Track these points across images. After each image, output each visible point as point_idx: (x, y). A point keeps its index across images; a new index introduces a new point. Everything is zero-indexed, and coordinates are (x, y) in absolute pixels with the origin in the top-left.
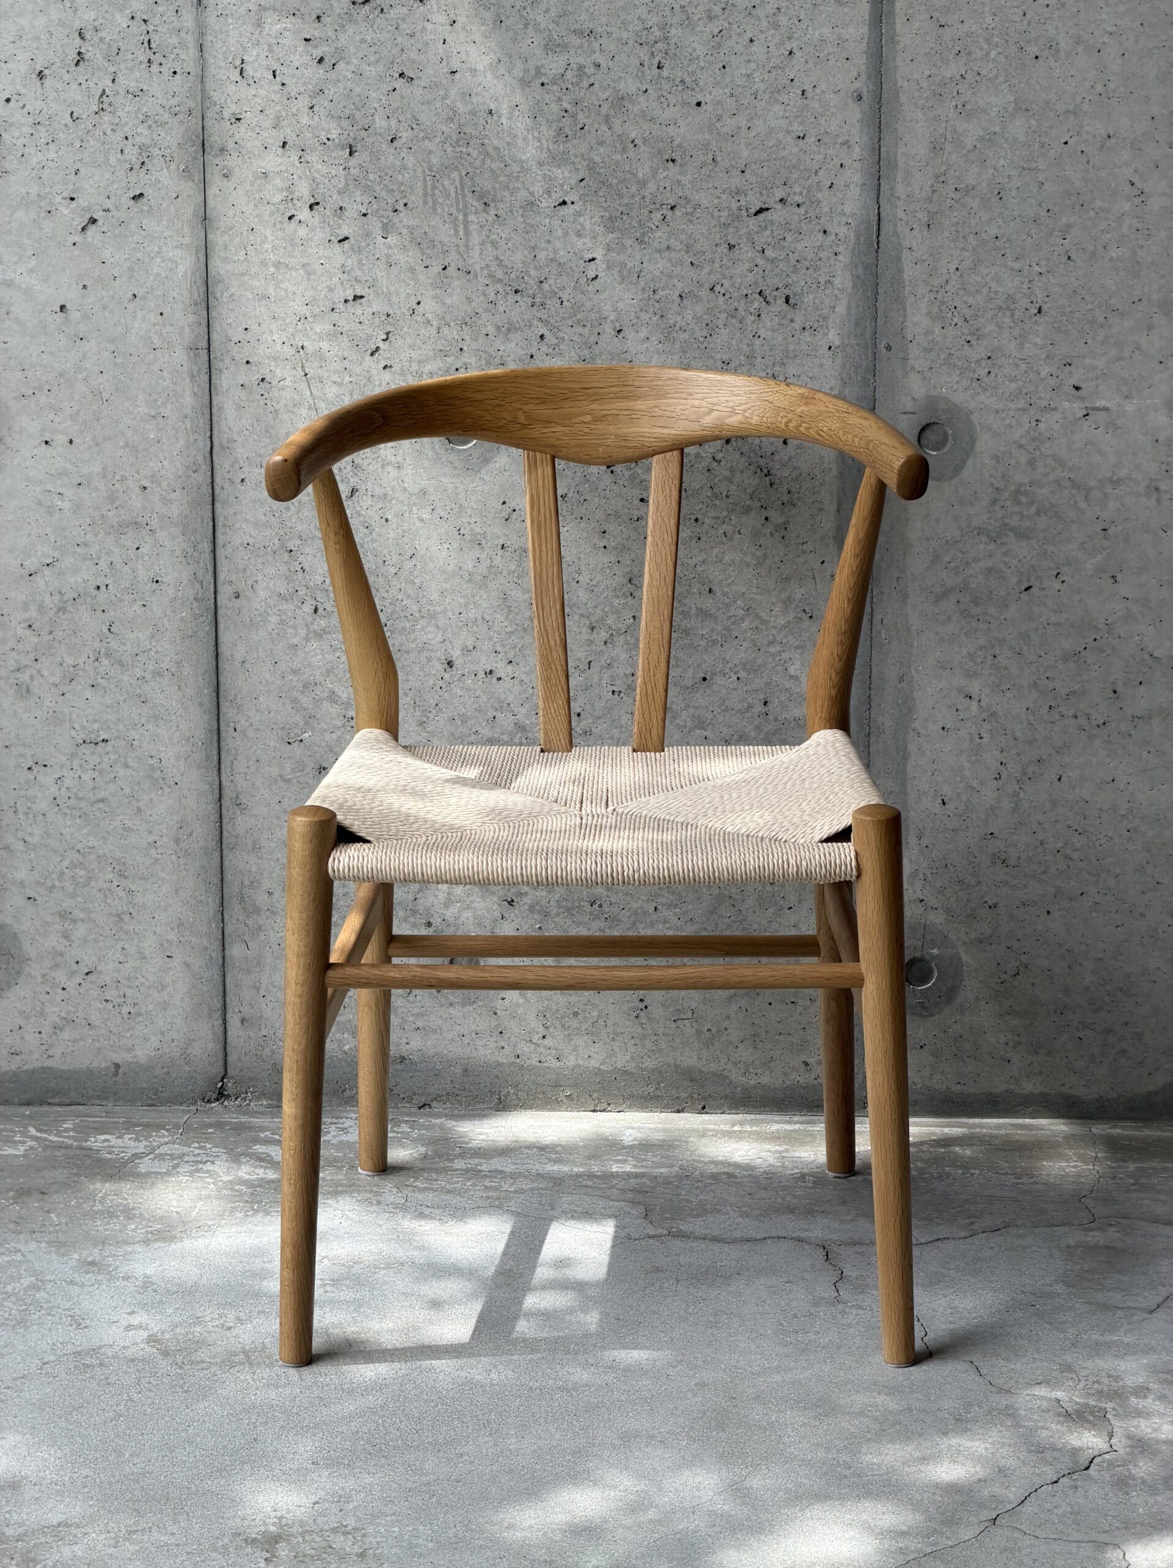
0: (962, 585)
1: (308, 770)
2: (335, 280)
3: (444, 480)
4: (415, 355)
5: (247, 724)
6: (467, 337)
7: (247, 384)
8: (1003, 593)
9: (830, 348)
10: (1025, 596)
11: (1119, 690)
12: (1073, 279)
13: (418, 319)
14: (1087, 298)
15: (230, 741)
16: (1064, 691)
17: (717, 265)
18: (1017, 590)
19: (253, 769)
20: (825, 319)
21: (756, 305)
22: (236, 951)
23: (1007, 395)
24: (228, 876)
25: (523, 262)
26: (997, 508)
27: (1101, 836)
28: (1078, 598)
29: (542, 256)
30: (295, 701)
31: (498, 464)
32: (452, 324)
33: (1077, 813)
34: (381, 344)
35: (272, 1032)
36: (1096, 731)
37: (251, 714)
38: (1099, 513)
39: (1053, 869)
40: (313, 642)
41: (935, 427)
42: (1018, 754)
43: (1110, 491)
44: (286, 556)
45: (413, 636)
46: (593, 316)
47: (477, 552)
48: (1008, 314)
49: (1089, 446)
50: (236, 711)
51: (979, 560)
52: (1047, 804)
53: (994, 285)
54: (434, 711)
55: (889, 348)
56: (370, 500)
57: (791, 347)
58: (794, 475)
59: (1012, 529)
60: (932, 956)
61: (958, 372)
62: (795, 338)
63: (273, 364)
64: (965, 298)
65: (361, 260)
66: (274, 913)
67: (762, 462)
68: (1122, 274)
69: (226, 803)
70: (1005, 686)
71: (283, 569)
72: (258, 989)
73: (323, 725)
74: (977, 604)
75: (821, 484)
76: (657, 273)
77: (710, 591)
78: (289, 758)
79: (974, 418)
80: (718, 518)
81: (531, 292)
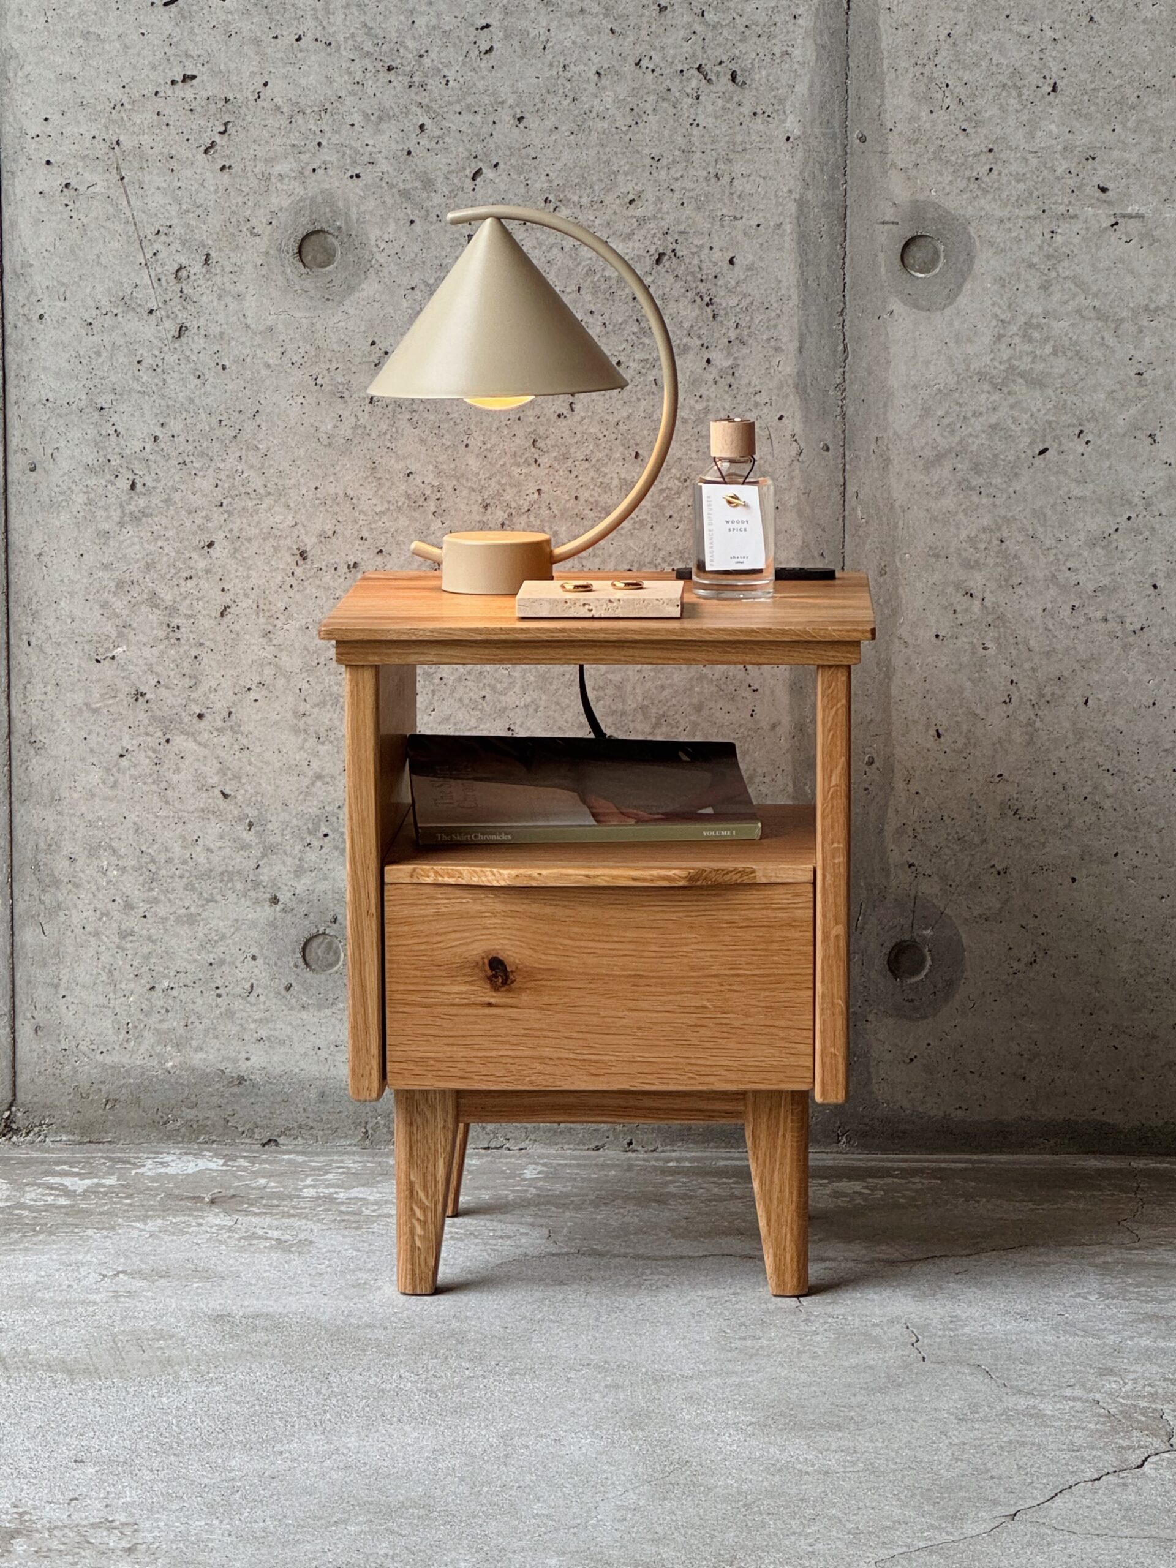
0: (959, 448)
1: (121, 696)
2: (159, 55)
3: (298, 315)
4: (261, 152)
5: (44, 636)
6: (325, 128)
7: (46, 190)
8: (1011, 458)
9: (788, 139)
10: (1039, 461)
11: (1159, 584)
12: (1097, 47)
13: (265, 104)
14: (1116, 72)
15: (22, 658)
16: (1091, 587)
17: (644, 33)
18: (1030, 453)
19: (51, 696)
20: (782, 101)
21: (694, 83)
22: (28, 936)
23: (1013, 199)
24: (18, 834)
25: (398, 30)
26: (1003, 346)
27: (1139, 778)
28: (1108, 463)
29: (421, 21)
30: (105, 605)
31: (365, 294)
32: (309, 111)
33: (1108, 748)
34: (218, 139)
35: (74, 1044)
36: (1131, 639)
37: (49, 624)
38: (1132, 352)
39: (1078, 822)
40: (129, 527)
41: (922, 242)
42: (1033, 670)
43: (1145, 323)
44: (96, 414)
45: (256, 518)
46: (486, 99)
47: (339, 407)
48: (1014, 93)
49: (1119, 265)
50: (30, 619)
51: (981, 414)
52: (1070, 736)
53: (996, 56)
54: (282, 617)
55: (863, 139)
56: (202, 341)
57: (739, 139)
58: (743, 304)
59: (1022, 375)
60: (924, 937)
61: (951, 170)
62: (744, 126)
63: (80, 164)
64: (960, 73)
65: (192, 28)
66: (77, 886)
67: (702, 287)
68: (1159, 38)
69: (17, 741)
70: (1015, 580)
71: (92, 432)
72: (56, 987)
73: (141, 637)
74: (979, 473)
75: (778, 316)
76: (568, 44)
77: (637, 455)
78: (99, 680)
79: (972, 230)
80: (646, 360)
81: (408, 68)
